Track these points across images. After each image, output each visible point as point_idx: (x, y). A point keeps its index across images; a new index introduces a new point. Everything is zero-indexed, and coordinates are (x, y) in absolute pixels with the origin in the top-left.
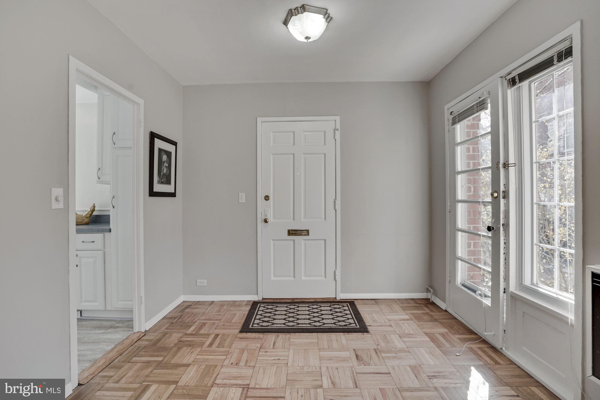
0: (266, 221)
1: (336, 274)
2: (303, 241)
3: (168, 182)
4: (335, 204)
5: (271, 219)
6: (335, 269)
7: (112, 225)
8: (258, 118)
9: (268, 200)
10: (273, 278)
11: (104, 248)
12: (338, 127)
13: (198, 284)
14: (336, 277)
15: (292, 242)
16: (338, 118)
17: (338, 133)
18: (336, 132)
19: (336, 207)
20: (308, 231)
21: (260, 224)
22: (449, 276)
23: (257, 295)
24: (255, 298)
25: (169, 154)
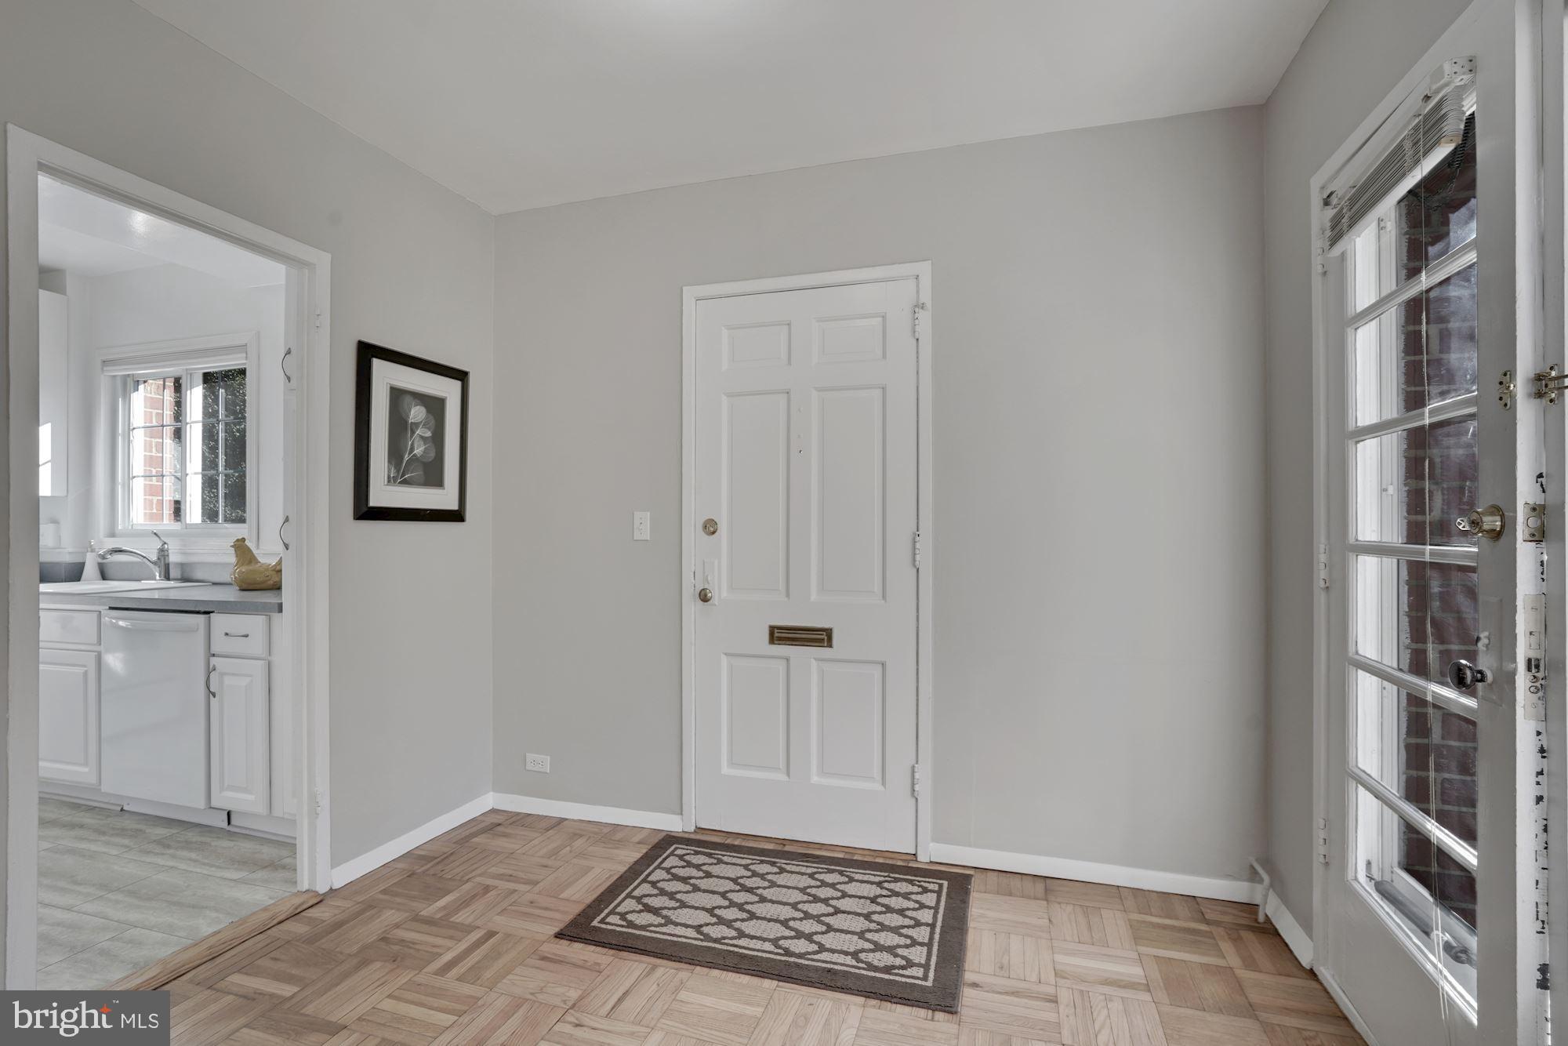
0: (706, 595)
1: (917, 776)
2: (814, 663)
3: (433, 476)
4: (914, 548)
5: (720, 592)
6: (914, 762)
7: (287, 596)
8: (684, 288)
9: (714, 533)
10: (726, 770)
11: (270, 655)
12: (926, 297)
13: (529, 767)
14: (917, 788)
15: (781, 666)
16: (925, 269)
17: (925, 318)
18: (921, 314)
19: (918, 557)
20: (829, 632)
21: (691, 607)
22: (1322, 841)
23: (680, 816)
24: (674, 824)
25: (435, 406)
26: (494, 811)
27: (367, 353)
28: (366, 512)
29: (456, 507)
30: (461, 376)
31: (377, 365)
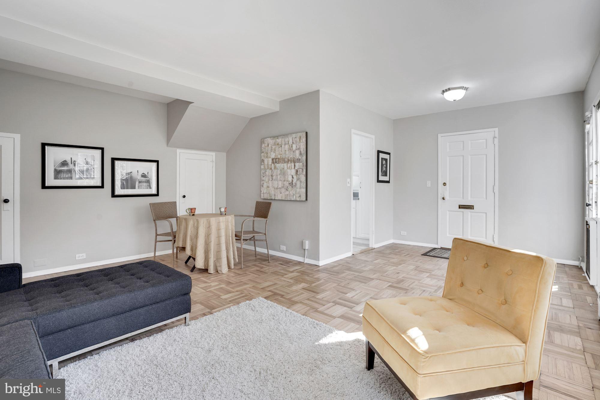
0: (444, 198)
1: (494, 237)
2: (469, 213)
3: (386, 175)
4: (494, 189)
5: (447, 198)
6: (493, 234)
7: (359, 197)
8: (438, 134)
9: (445, 186)
10: (448, 235)
11: (356, 207)
12: (497, 135)
13: (401, 234)
14: (494, 239)
15: (461, 213)
16: (496, 130)
17: (496, 141)
18: (495, 139)
19: (494, 191)
20: (473, 206)
21: (440, 200)
23: (437, 245)
24: (436, 246)
25: (386, 160)
26: (393, 243)
27: (379, 152)
28: (379, 181)
29: (389, 180)
30: (389, 154)
31: (380, 154)
